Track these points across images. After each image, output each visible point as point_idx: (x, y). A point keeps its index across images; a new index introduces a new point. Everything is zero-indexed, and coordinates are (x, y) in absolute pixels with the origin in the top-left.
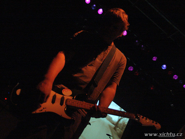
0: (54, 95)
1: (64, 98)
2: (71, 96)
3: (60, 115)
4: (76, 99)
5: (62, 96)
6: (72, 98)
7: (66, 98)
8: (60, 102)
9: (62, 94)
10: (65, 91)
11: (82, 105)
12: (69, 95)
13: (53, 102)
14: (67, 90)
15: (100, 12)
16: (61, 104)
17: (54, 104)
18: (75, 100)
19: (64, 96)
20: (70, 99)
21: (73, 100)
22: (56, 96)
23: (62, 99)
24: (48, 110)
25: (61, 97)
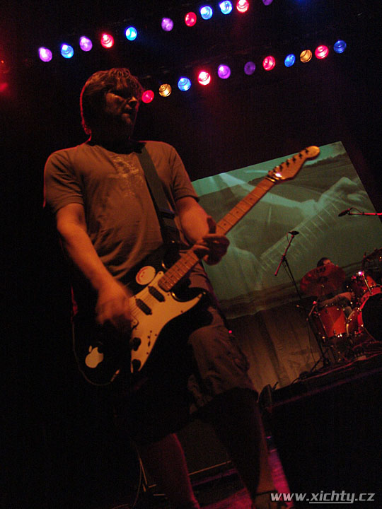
0: (137, 302)
1: (152, 287)
2: (156, 273)
3: (180, 313)
4: (169, 266)
5: (147, 289)
6: (162, 273)
7: (154, 284)
8: (155, 299)
9: (144, 287)
10: (141, 278)
11: (186, 263)
12: (154, 274)
13: (148, 311)
14: (141, 274)
15: (86, 45)
16: (161, 299)
17: (153, 311)
18: (170, 270)
19: (150, 285)
20: (163, 278)
21: (167, 273)
22: (139, 300)
23: (153, 292)
24: (158, 331)
25: (148, 292)
